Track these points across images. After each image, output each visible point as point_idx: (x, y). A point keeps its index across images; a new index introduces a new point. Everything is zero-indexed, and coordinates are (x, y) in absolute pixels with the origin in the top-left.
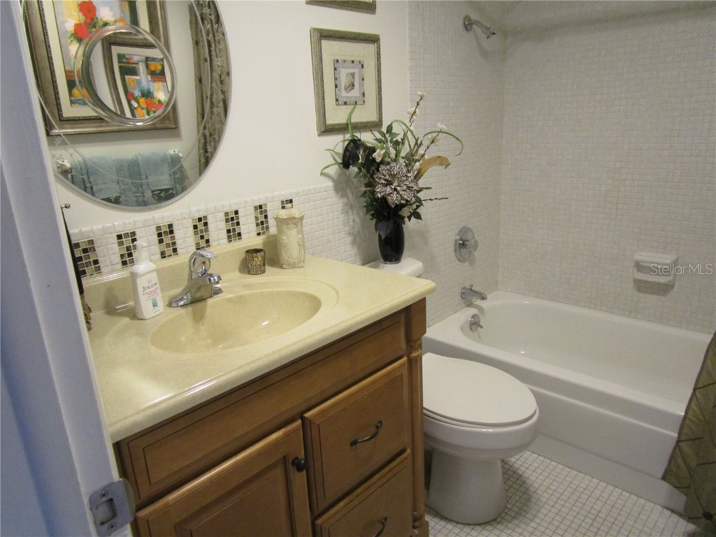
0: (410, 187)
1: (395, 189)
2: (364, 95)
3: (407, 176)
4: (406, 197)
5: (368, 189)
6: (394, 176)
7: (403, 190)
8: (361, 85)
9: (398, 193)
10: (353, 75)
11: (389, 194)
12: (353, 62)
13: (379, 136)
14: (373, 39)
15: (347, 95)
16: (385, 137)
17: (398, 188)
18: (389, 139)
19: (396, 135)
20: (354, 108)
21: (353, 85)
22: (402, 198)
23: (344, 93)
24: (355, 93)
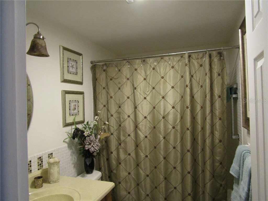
0: (97, 145)
1: (92, 146)
2: (79, 112)
3: (96, 141)
4: (96, 149)
5: (82, 146)
6: (91, 141)
7: (95, 146)
8: (78, 108)
9: (94, 147)
10: (75, 105)
11: (90, 148)
12: (75, 101)
13: (84, 126)
14: (82, 93)
15: (73, 112)
16: (86, 126)
17: (94, 146)
18: (88, 127)
19: (90, 125)
20: (76, 116)
21: (75, 109)
22: (95, 149)
23: (72, 112)
24: (76, 111)
